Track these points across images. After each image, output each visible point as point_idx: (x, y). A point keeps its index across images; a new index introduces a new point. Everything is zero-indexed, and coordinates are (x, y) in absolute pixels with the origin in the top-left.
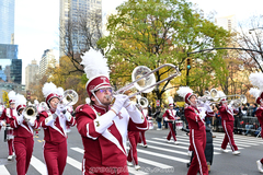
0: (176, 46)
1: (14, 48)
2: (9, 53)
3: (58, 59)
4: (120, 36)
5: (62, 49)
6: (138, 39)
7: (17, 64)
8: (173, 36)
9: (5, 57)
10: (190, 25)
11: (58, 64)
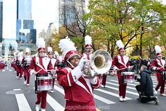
0: (133, 19)
1: (32, 22)
2: (29, 25)
3: (58, 29)
4: (97, 13)
5: (60, 22)
6: (108, 15)
7: (34, 32)
8: (132, 12)
9: (27, 28)
10: (144, 4)
11: (58, 32)
